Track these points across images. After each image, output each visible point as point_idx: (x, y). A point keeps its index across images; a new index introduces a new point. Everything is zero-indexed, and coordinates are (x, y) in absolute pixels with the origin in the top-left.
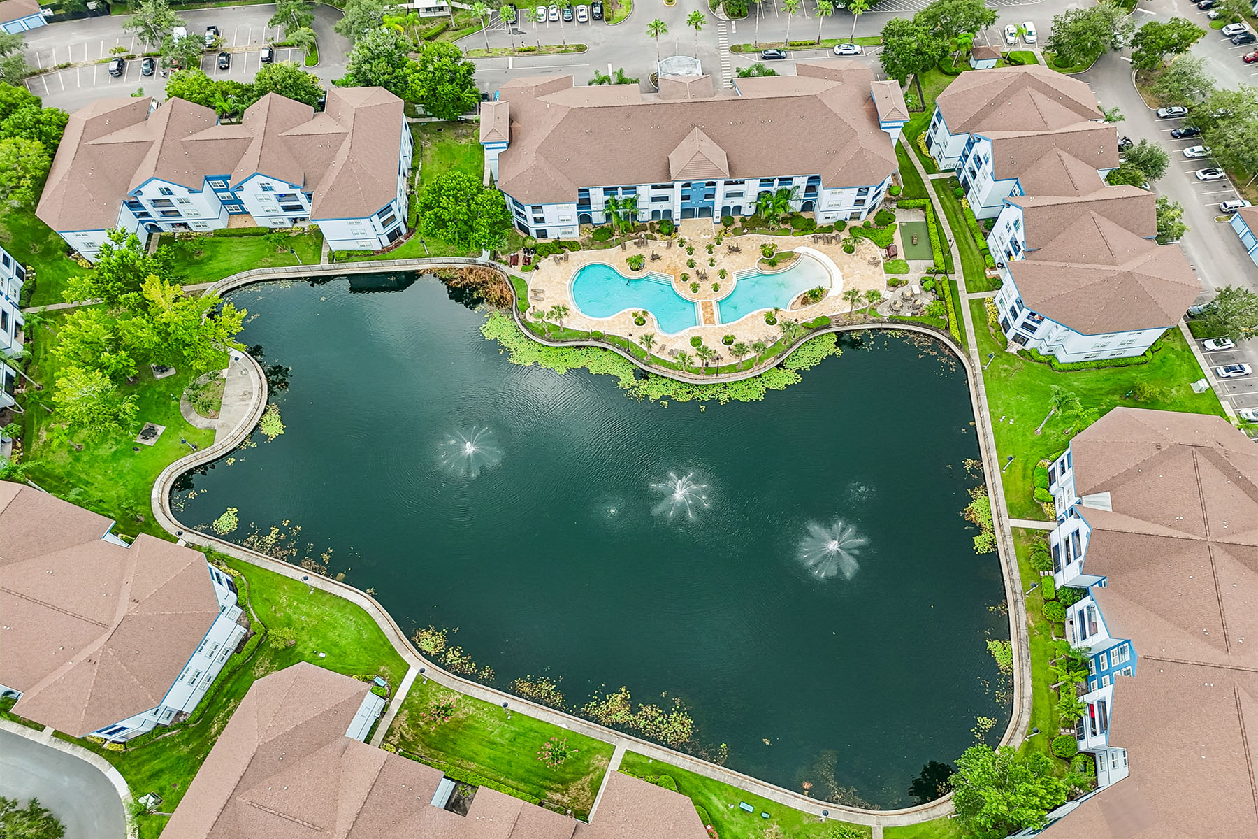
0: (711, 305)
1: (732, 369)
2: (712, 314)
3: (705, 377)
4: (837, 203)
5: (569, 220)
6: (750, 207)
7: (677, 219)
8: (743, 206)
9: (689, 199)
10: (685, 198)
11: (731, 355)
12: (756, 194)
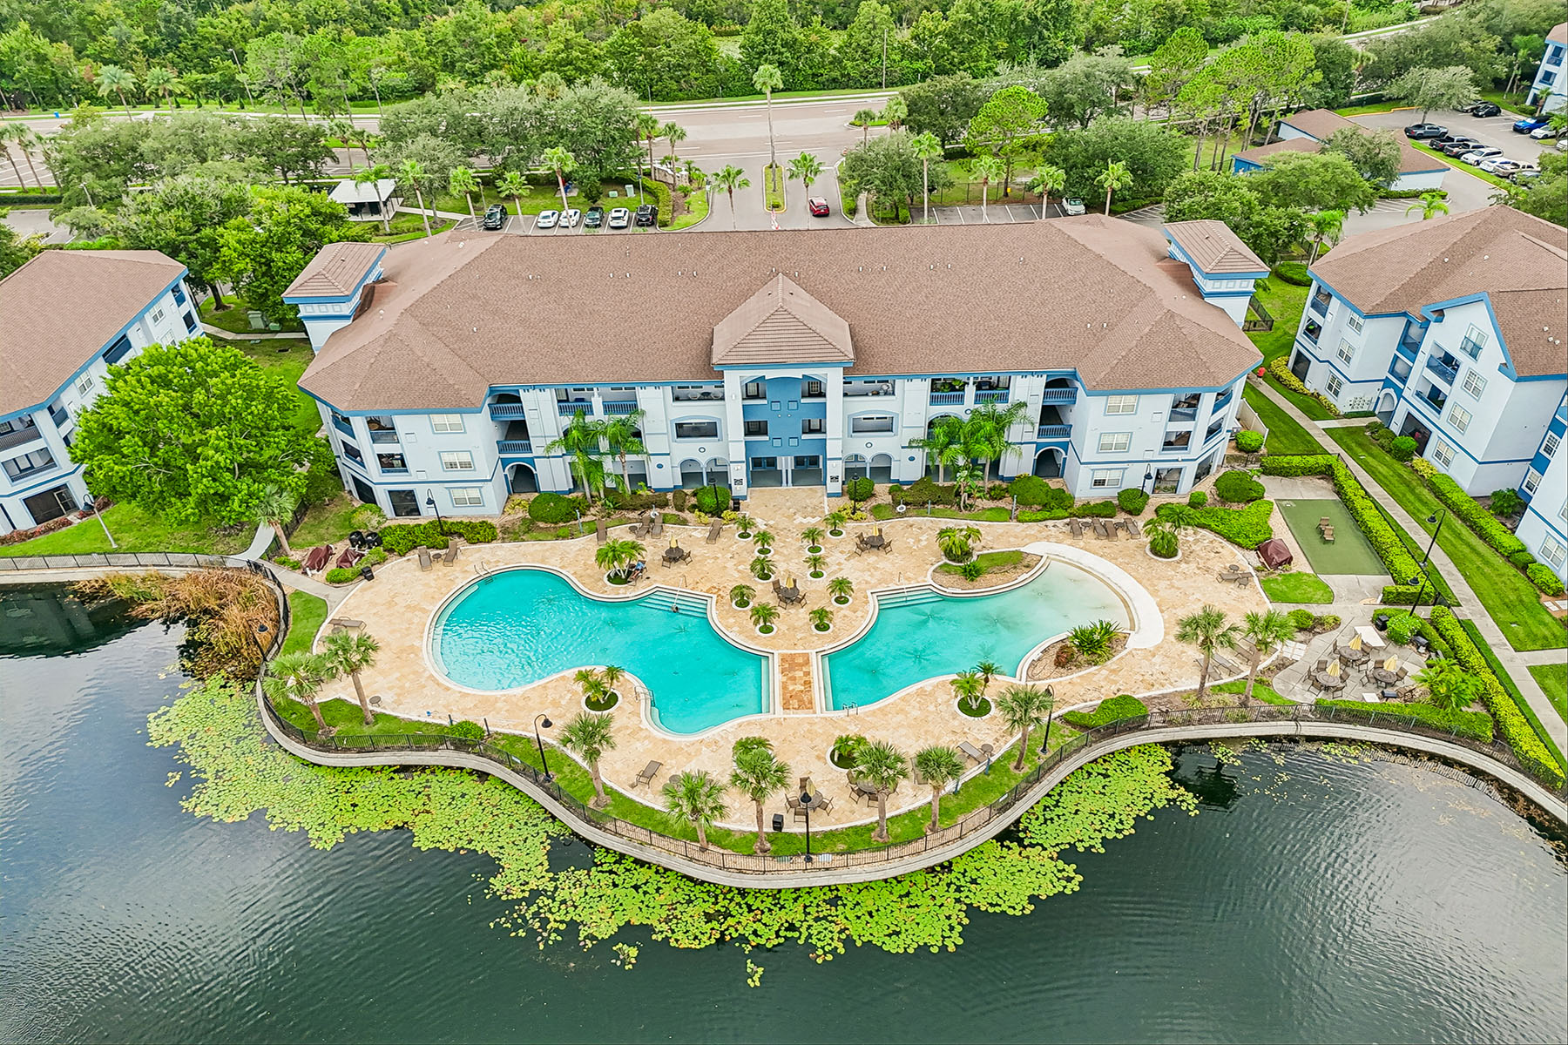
0: (807, 662)
1: (856, 841)
2: (808, 683)
3: (771, 864)
4: (1122, 439)
5: (467, 465)
6: (912, 459)
7: (739, 482)
8: (895, 457)
9: (766, 434)
10: (754, 428)
11: (855, 796)
12: (924, 423)
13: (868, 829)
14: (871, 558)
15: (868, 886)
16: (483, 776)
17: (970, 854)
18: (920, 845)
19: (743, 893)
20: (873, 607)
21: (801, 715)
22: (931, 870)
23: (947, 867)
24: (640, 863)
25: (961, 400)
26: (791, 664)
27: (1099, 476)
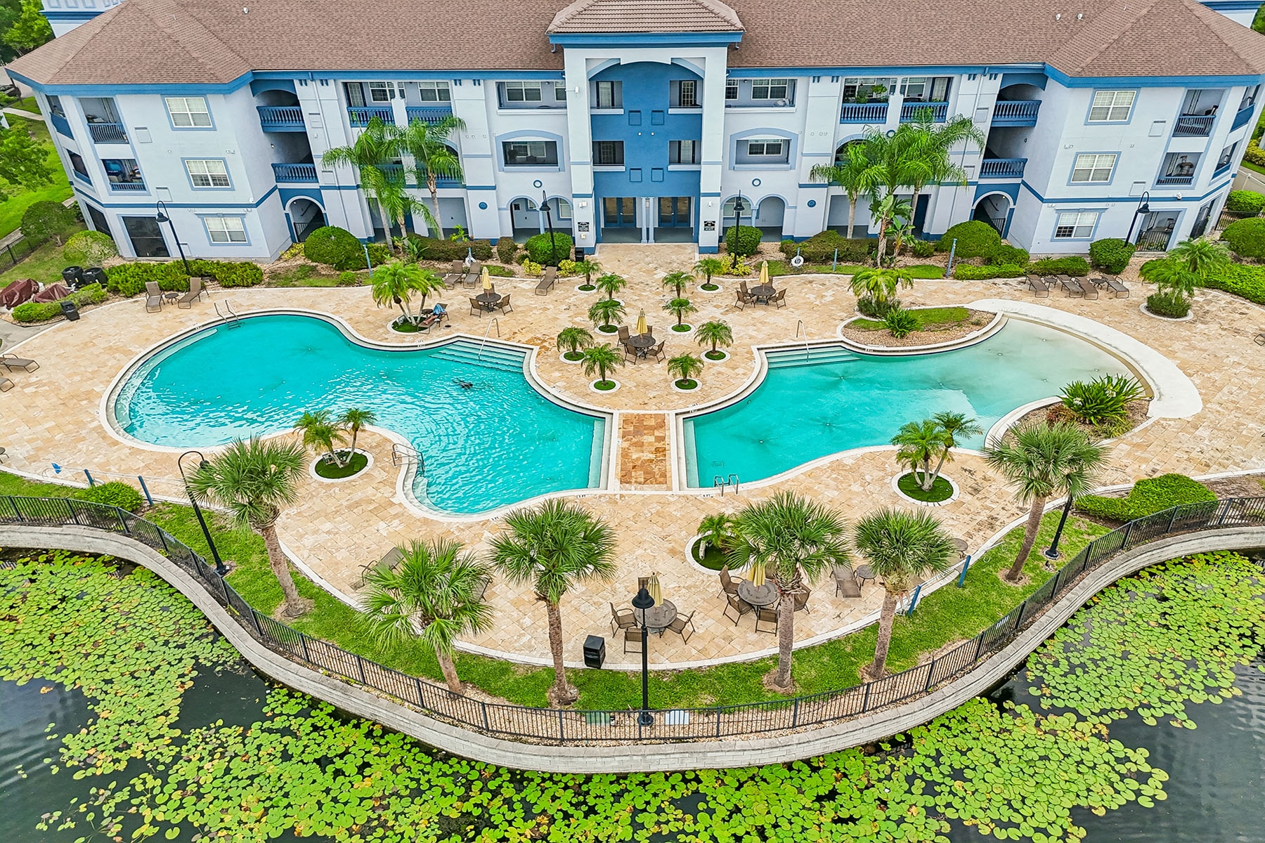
1: (734, 690)
2: (661, 451)
3: (574, 727)
4: (1105, 163)
5: (221, 181)
6: (812, 204)
7: (583, 226)
8: (789, 202)
9: (622, 163)
10: (606, 152)
11: (733, 612)
12: (830, 148)
13: (756, 669)
14: (759, 313)
15: (755, 776)
16: (125, 566)
17: (944, 722)
18: (853, 701)
19: (519, 779)
20: (760, 364)
21: (649, 491)
22: (874, 748)
23: (903, 743)
24: (342, 716)
25: (881, 115)
26: (636, 428)
27: (1066, 221)
